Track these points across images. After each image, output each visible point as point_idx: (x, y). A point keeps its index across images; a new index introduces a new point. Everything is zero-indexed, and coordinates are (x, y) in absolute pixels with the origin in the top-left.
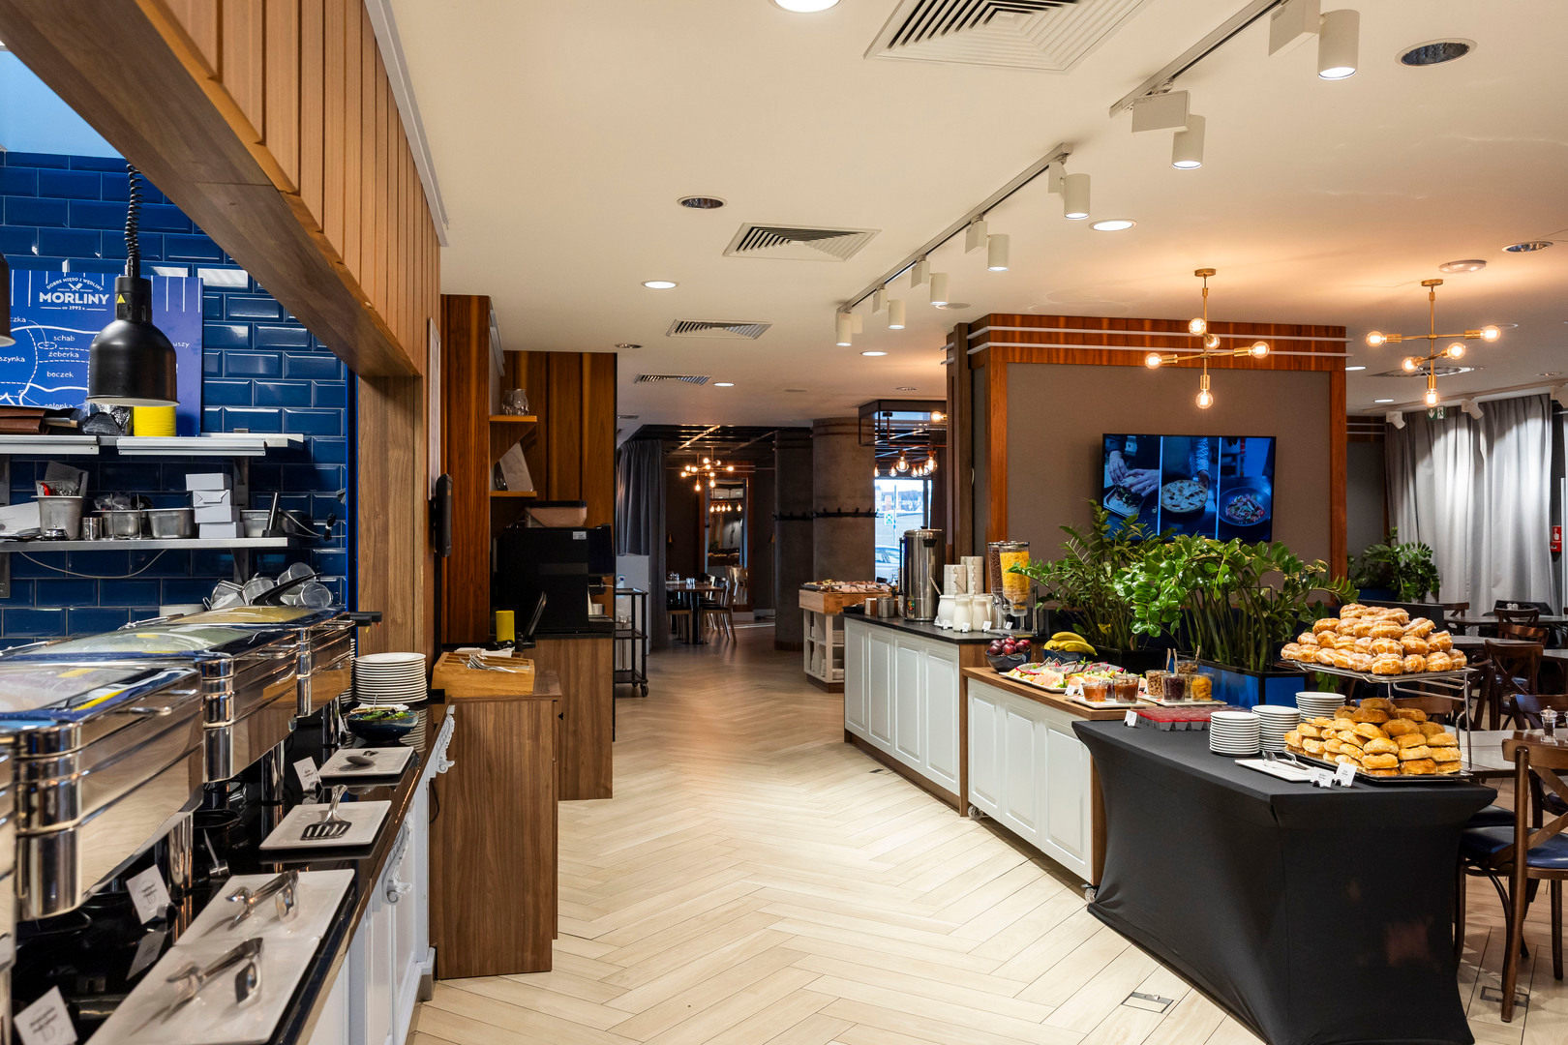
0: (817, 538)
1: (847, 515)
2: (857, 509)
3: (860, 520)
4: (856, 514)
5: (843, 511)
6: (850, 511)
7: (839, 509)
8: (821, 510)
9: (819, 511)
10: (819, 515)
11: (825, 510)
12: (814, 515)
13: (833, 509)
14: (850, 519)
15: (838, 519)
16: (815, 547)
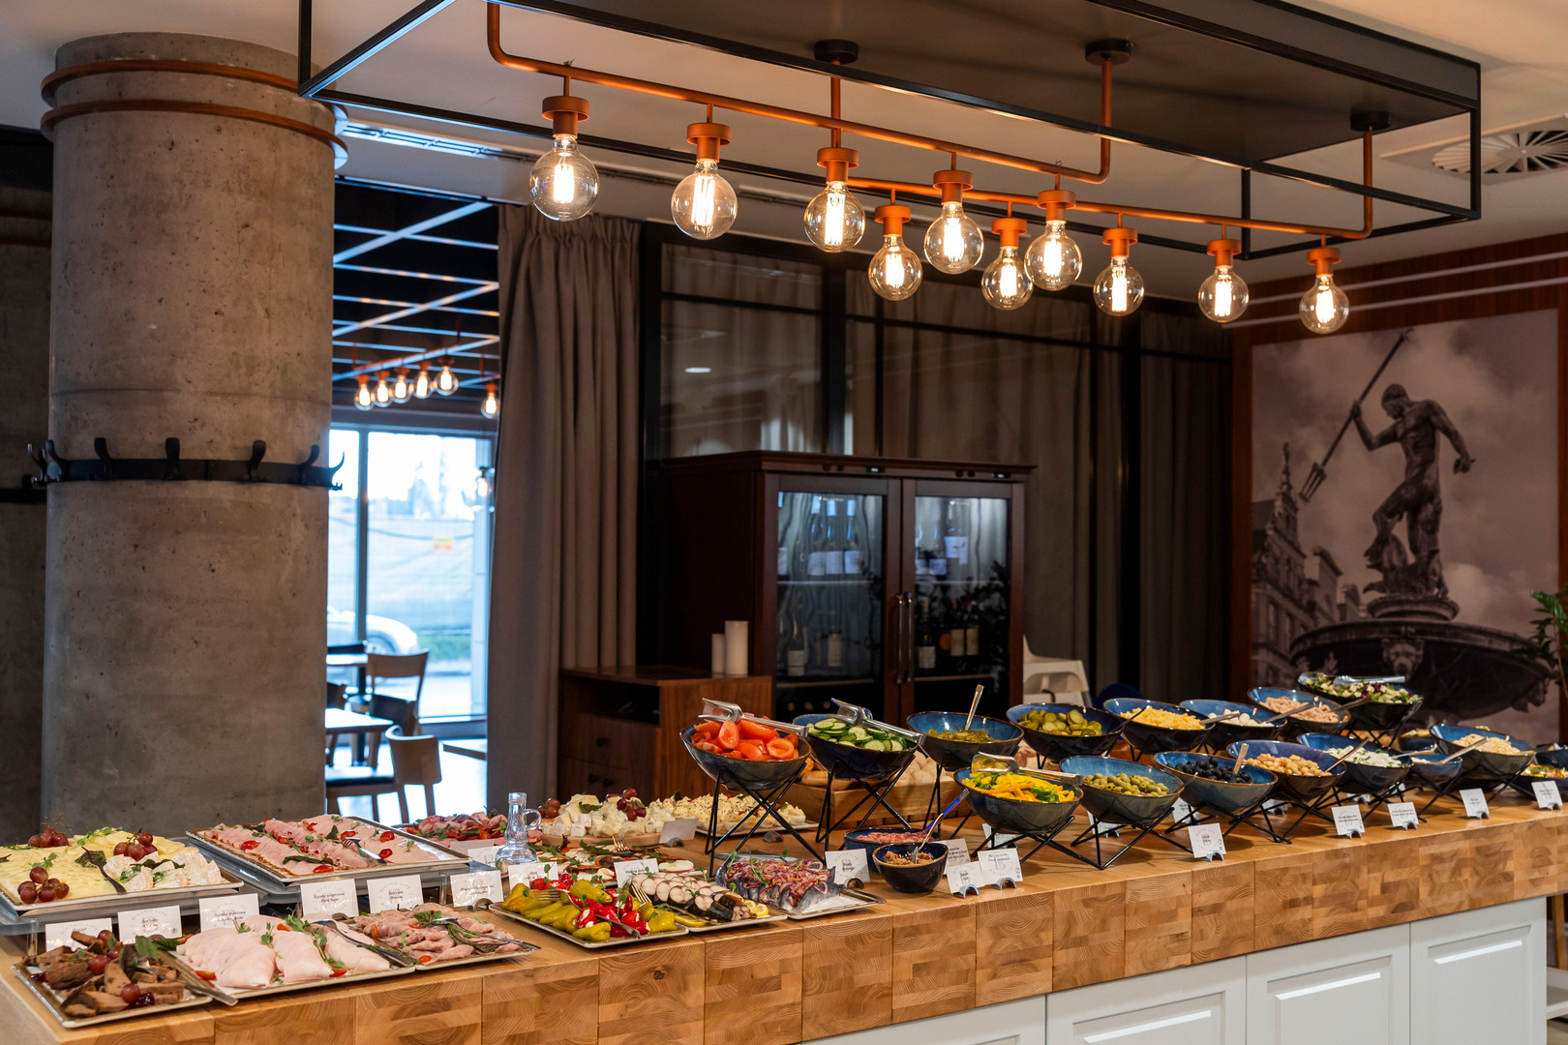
0: (58, 576)
1: (209, 470)
2: (259, 449)
3: (268, 494)
4: (252, 467)
5: (191, 450)
6: (225, 453)
7: (172, 445)
8: (84, 448)
9: (74, 454)
10: (71, 471)
11: (100, 444)
12: (53, 469)
13: (147, 444)
14: (223, 492)
15: (166, 490)
16: (52, 616)
